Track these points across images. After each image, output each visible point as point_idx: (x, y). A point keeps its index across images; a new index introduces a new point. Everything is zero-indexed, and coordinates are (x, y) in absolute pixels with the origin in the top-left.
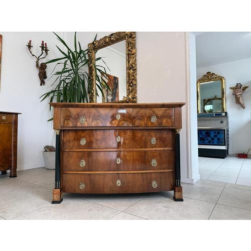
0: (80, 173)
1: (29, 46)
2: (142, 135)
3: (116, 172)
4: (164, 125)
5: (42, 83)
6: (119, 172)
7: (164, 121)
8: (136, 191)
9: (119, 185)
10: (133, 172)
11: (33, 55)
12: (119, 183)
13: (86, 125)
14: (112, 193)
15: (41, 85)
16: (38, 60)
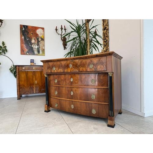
0: (56, 98)
1: (56, 30)
2: (86, 77)
3: (71, 100)
4: (98, 70)
5: (65, 48)
6: (73, 100)
7: (99, 67)
8: (82, 113)
9: (73, 108)
10: (80, 101)
11: (59, 34)
12: (72, 106)
13: (56, 71)
14: (69, 112)
15: (64, 49)
16: (61, 36)
